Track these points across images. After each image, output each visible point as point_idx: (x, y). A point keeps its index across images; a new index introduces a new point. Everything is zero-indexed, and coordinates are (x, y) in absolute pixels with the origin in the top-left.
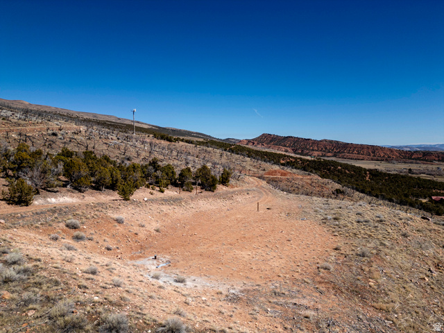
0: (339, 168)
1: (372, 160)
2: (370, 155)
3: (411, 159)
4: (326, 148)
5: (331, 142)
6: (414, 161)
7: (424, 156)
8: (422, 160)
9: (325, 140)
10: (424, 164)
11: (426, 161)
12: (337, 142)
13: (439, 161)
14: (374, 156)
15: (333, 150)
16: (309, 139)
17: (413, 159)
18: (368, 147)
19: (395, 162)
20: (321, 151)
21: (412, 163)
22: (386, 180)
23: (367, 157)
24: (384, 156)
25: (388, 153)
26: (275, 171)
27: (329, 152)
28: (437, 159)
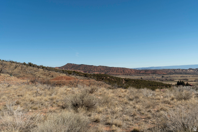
0: (108, 77)
1: (123, 75)
2: (122, 73)
3: (140, 73)
4: (101, 70)
5: (103, 67)
6: (142, 74)
7: (145, 72)
8: (145, 74)
9: (100, 66)
10: (146, 75)
11: (147, 74)
12: (106, 67)
13: (152, 74)
14: (124, 73)
15: (104, 71)
16: (92, 66)
17: (141, 74)
18: (121, 68)
19: (133, 75)
20: (98, 71)
21: (141, 75)
22: (133, 83)
23: (120, 74)
24: (128, 73)
25: (130, 71)
26: (62, 77)
27: (103, 72)
28: (151, 73)
